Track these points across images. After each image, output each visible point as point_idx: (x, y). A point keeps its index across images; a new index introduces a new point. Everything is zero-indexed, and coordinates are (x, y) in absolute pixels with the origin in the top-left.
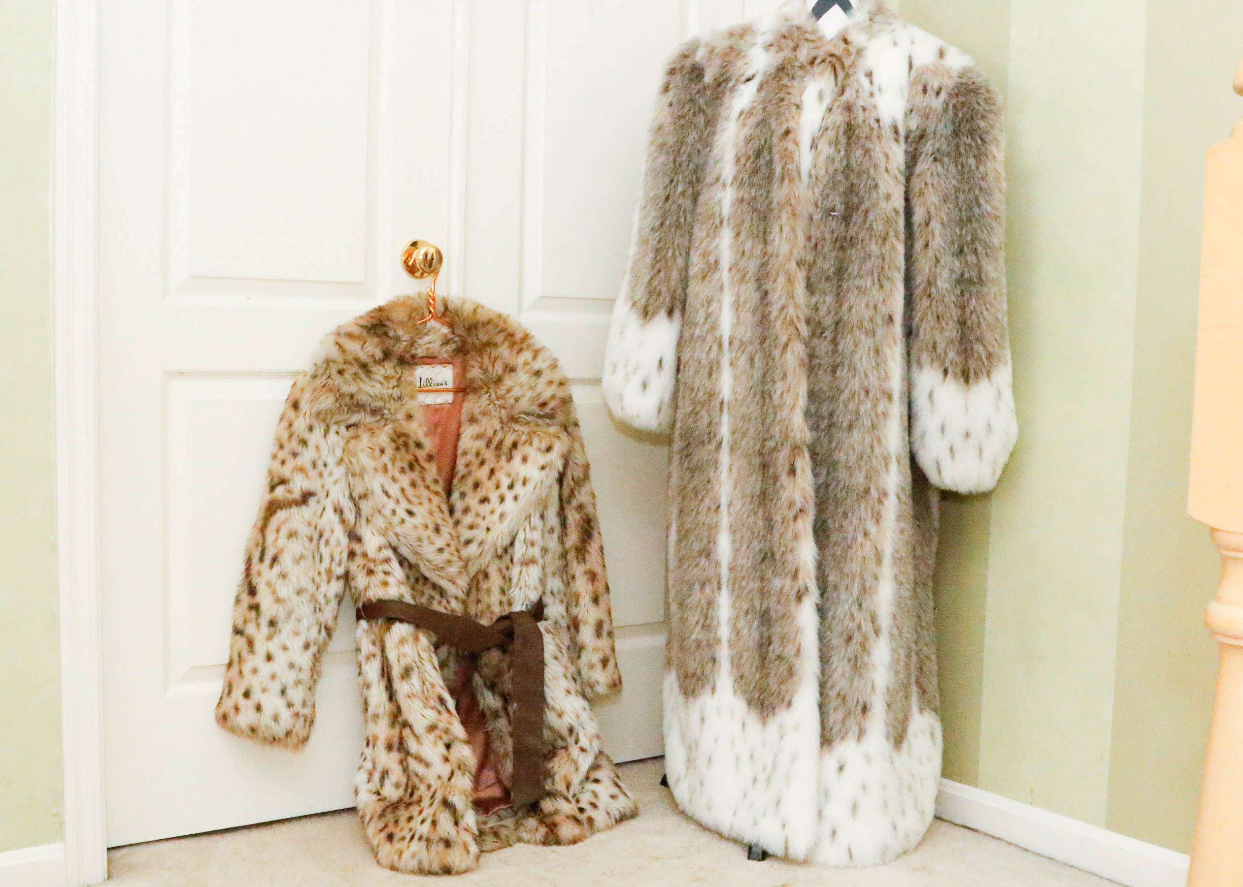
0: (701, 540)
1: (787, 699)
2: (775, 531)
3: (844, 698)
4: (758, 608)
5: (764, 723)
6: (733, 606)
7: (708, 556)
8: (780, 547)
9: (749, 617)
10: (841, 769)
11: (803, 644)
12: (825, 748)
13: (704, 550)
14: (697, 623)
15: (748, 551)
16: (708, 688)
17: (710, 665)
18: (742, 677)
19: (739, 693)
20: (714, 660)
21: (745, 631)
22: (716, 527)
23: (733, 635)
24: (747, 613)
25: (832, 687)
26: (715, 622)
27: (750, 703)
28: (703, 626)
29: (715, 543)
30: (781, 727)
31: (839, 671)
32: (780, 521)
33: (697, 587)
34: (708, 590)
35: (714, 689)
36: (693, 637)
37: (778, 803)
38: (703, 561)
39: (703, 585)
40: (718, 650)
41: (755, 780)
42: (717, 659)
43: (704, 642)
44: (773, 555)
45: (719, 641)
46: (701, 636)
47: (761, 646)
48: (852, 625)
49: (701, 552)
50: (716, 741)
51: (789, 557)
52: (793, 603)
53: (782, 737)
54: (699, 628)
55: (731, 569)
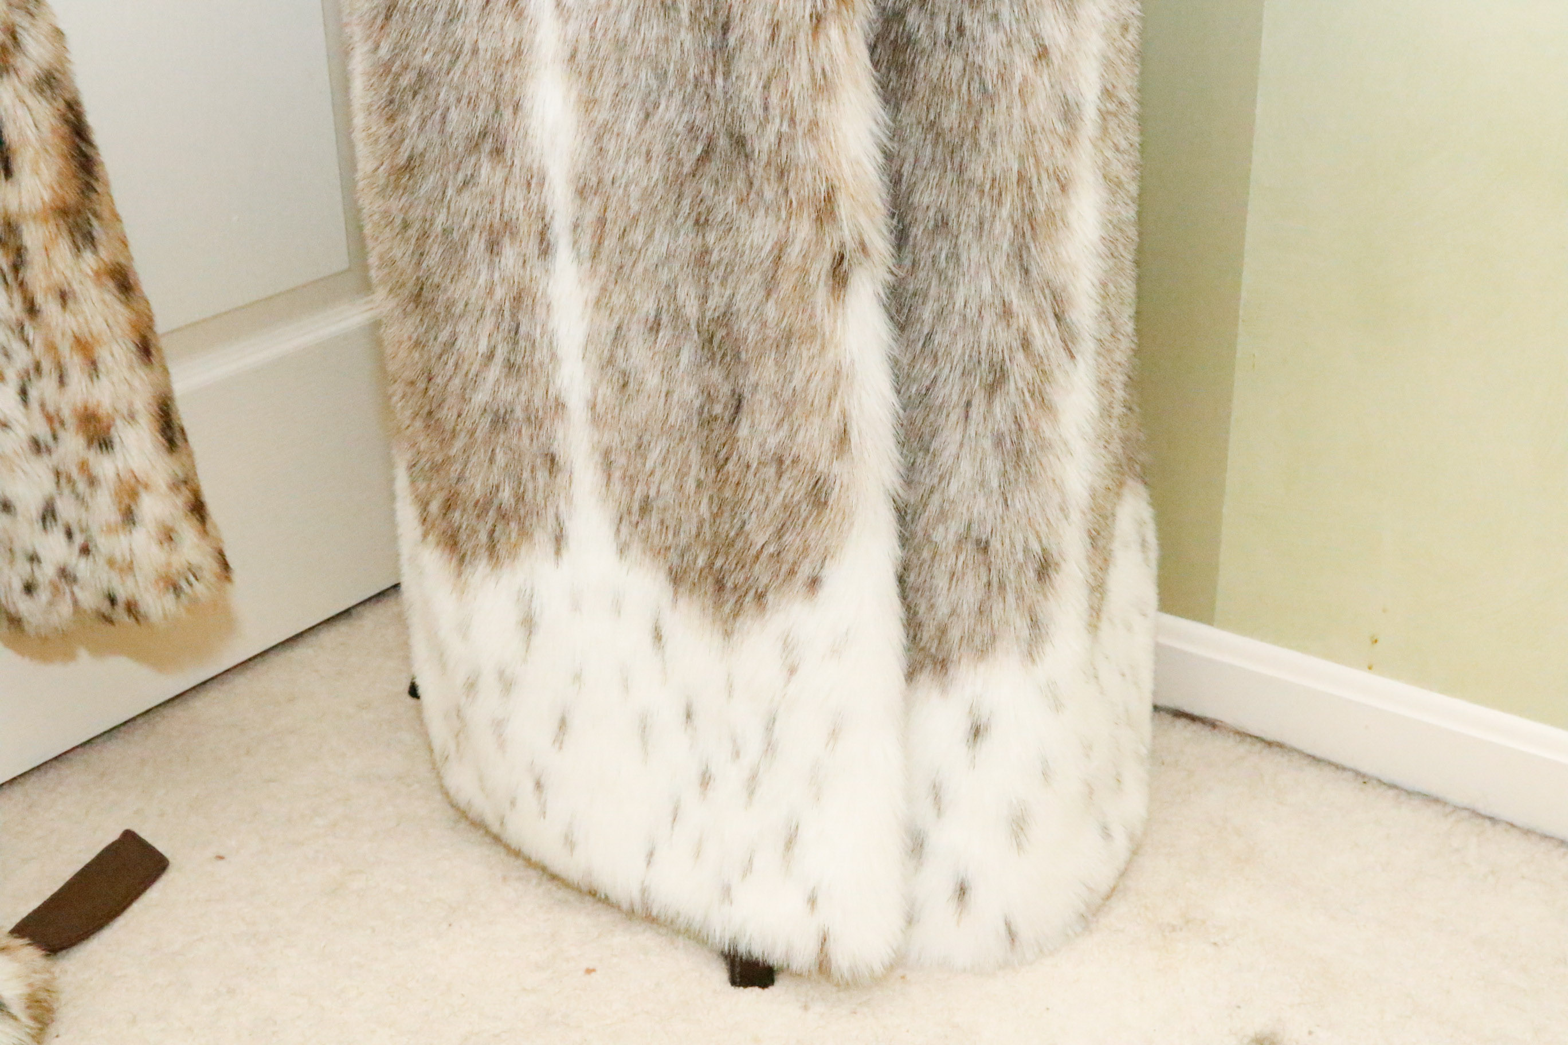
0: (473, 103)
1: (805, 570)
2: (740, 66)
3: (983, 547)
4: (692, 310)
5: (727, 634)
6: (601, 302)
7: (498, 152)
8: (765, 121)
9: (665, 335)
10: (977, 732)
11: (854, 413)
12: (924, 678)
13: (483, 134)
14: (490, 356)
15: (647, 134)
16: (542, 538)
17: (542, 476)
18: (645, 508)
19: (636, 550)
20: (552, 461)
21: (653, 380)
22: (519, 53)
23: (607, 392)
24: (655, 327)
25: (943, 516)
26: (541, 355)
27: (676, 578)
28: (510, 366)
29: (517, 107)
30: (787, 645)
31: (966, 469)
32: (763, 35)
33: (477, 244)
34: (509, 254)
35: (559, 540)
36: (480, 398)
37: (790, 843)
38: (488, 173)
39: (493, 247)
40: (560, 435)
41: (706, 780)
42: (561, 460)
43: (519, 413)
44: (739, 142)
45: (560, 406)
46: (507, 394)
47: (708, 422)
48: (1005, 337)
49: (474, 145)
50: (577, 677)
51: (803, 152)
52: (821, 295)
53: (792, 671)
54: (495, 371)
55: (582, 193)
